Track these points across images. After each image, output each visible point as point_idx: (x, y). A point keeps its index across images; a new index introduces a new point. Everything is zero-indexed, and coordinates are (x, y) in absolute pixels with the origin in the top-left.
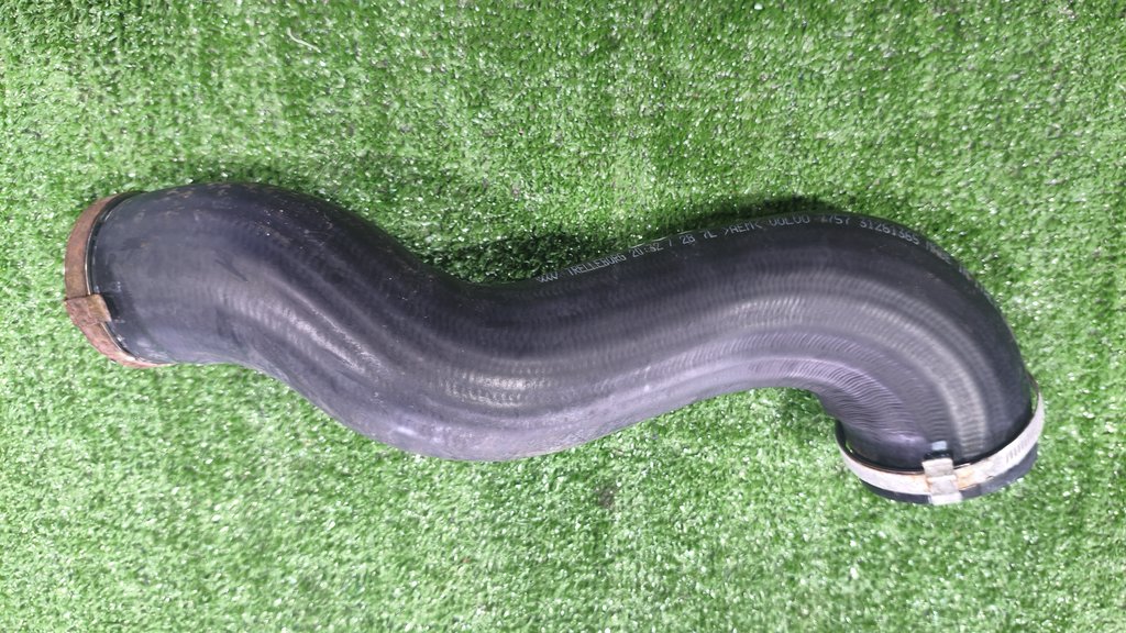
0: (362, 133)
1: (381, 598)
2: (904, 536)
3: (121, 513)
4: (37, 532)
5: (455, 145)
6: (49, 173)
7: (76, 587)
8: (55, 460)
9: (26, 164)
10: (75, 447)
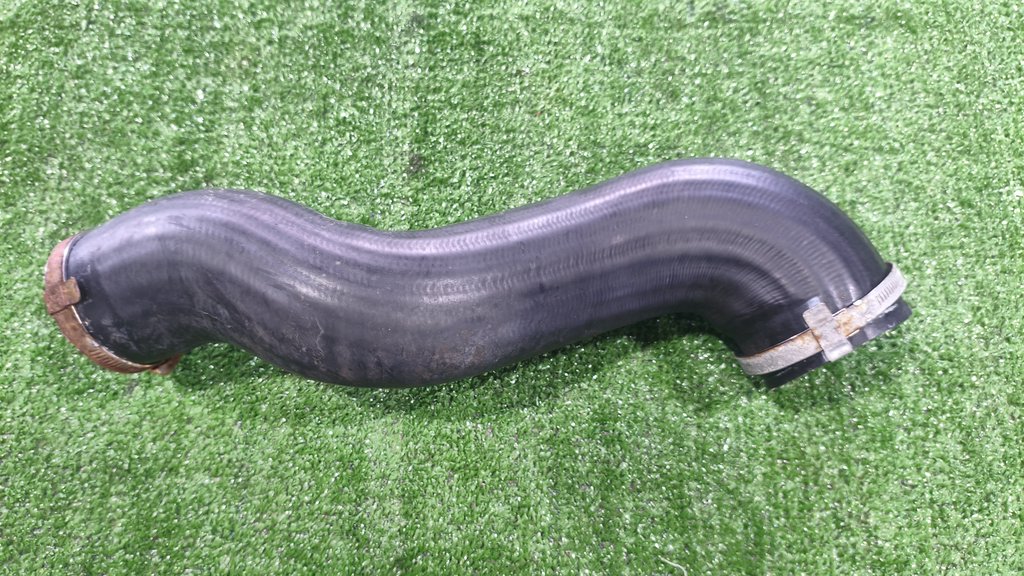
0: (623, 483)
1: (611, 83)
2: (155, 126)
3: (830, 158)
4: (901, 144)
5: (542, 473)
6: (894, 451)
7: (868, 97)
8: (887, 204)
9: (913, 458)
10: (870, 215)
